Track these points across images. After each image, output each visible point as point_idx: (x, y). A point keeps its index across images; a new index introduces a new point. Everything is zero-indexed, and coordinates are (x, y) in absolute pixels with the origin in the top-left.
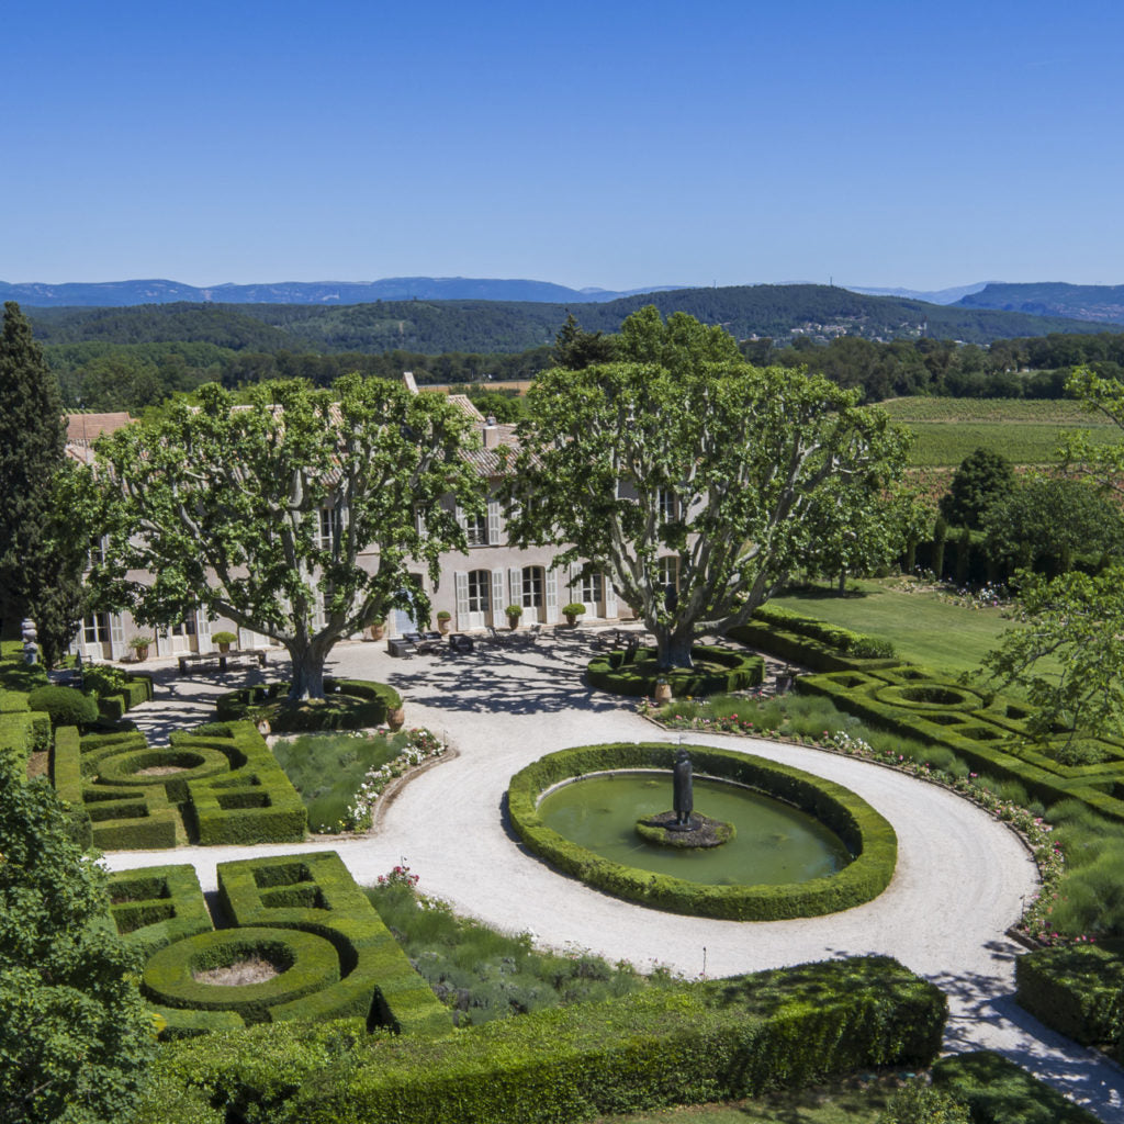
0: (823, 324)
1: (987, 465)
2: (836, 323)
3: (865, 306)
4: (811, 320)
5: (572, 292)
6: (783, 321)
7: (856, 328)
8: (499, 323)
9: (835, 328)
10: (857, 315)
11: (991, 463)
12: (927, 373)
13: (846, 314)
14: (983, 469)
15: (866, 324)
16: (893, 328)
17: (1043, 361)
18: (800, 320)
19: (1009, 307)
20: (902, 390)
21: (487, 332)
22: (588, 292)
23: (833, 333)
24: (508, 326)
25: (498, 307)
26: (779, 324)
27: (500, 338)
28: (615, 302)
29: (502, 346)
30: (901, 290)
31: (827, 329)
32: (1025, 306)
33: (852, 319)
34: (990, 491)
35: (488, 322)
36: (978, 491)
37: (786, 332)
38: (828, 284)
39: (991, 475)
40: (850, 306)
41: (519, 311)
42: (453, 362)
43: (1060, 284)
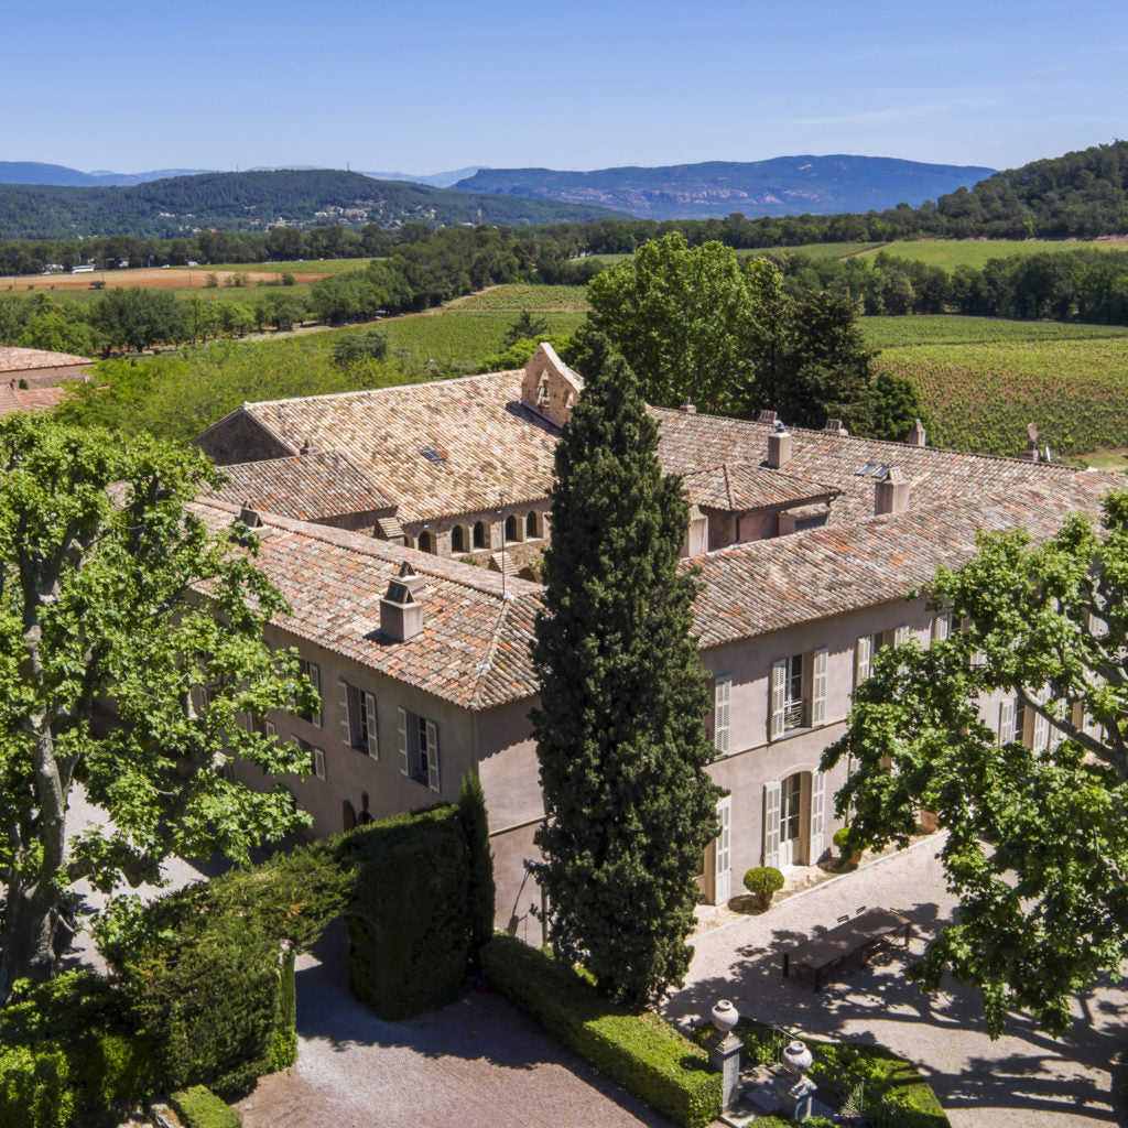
0: (345, 207)
1: (897, 391)
2: (357, 206)
3: (382, 190)
4: (333, 204)
5: (80, 175)
6: (307, 205)
7: (375, 211)
8: (23, 208)
9: (356, 211)
10: (375, 199)
11: (900, 389)
12: (516, 261)
13: (366, 199)
14: (894, 397)
15: (384, 207)
16: (410, 211)
17: (599, 246)
18: (323, 204)
19: (499, 191)
20: (499, 278)
21: (11, 216)
22: (97, 175)
23: (355, 216)
24: (33, 210)
25: (19, 190)
26: (303, 208)
27: (26, 222)
28: (140, 186)
29: (29, 231)
30: (397, 174)
31: (349, 212)
32: (513, 190)
33: (371, 203)
34: (903, 420)
35: (12, 206)
36: (890, 420)
37: (311, 216)
38: (345, 169)
39: (902, 402)
40: (368, 190)
41: (42, 196)
42: (22, 253)
43: (541, 170)
